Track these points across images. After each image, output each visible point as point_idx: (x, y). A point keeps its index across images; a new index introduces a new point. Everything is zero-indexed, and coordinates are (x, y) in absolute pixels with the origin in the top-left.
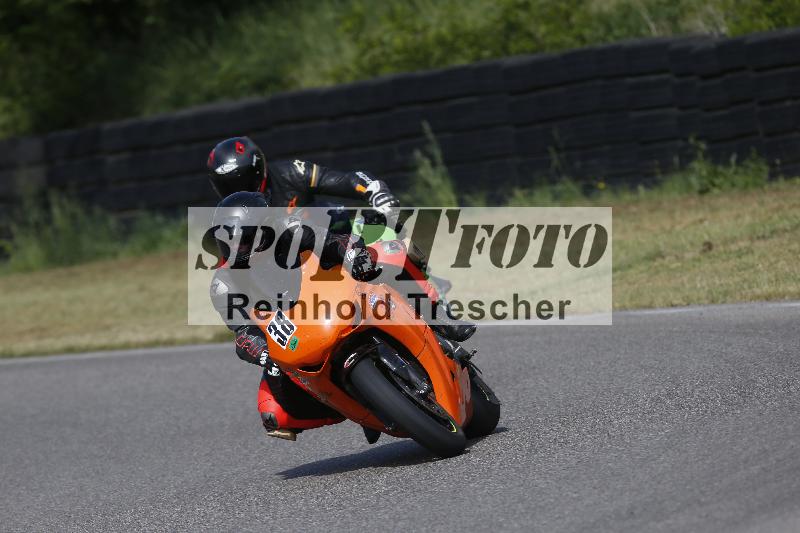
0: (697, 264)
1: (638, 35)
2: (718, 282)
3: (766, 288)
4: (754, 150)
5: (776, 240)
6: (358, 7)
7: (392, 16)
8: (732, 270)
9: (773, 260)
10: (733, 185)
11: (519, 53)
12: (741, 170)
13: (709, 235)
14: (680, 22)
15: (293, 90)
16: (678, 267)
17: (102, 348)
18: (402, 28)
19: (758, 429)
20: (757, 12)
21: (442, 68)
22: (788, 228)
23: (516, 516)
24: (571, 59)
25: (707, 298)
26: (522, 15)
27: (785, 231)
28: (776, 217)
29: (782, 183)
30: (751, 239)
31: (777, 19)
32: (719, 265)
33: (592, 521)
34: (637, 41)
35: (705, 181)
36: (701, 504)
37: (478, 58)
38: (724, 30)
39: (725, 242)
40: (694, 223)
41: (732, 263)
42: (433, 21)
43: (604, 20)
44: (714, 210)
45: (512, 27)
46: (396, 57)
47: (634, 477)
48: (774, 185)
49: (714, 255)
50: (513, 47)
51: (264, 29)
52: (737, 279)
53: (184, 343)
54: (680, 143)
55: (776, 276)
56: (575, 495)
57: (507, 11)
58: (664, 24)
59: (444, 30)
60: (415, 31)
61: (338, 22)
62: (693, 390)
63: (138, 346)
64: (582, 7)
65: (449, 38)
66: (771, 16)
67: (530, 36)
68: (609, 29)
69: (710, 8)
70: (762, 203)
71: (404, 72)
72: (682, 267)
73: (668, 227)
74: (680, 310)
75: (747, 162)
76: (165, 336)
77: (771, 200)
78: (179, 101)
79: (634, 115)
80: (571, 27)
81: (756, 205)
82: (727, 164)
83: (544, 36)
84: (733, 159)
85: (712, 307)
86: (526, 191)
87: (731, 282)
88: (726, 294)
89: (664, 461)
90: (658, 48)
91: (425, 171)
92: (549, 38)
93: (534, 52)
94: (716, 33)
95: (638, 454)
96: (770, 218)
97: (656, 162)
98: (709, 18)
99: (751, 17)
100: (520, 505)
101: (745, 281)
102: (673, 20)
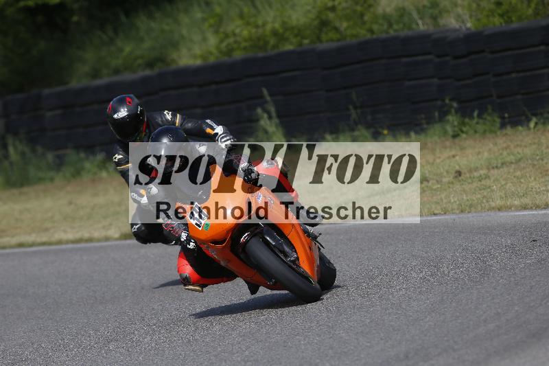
0: (451, 186)
1: (410, 29)
2: (465, 198)
3: (499, 202)
4: (489, 107)
5: (505, 169)
6: (218, 10)
7: (241, 16)
8: (475, 190)
9: (503, 183)
10: (476, 132)
11: (328, 41)
12: (481, 121)
13: (460, 166)
14: (439, 20)
15: (173, 67)
16: (438, 188)
17: (43, 244)
18: (248, 24)
19: (493, 299)
20: (492, 12)
21: (276, 51)
22: (514, 161)
23: (328, 358)
24: (364, 45)
25: (458, 209)
26: (331, 15)
27: (512, 163)
28: (505, 153)
29: (509, 130)
30: (488, 169)
31: (505, 18)
32: (467, 187)
33: (380, 361)
34: (410, 33)
35: (456, 129)
36: (454, 350)
37: (301, 44)
38: (469, 25)
39: (470, 171)
40: (449, 158)
41: (475, 185)
42: (270, 19)
43: (387, 18)
44: (462, 149)
45: (324, 24)
46: (244, 44)
47: (408, 331)
48: (504, 131)
49: (463, 180)
50: (324, 37)
51: (153, 25)
52: (479, 196)
53: (99, 240)
54: (439, 103)
55: (505, 194)
56: (368, 344)
57: (320, 12)
58: (428, 20)
59: (277, 26)
60: (257, 27)
61: (204, 20)
62: (449, 272)
63: (68, 242)
64: (372, 9)
65: (281, 31)
66: (502, 16)
67: (336, 29)
68: (390, 25)
69: (459, 10)
70: (495, 144)
71: (250, 54)
72: (441, 187)
73: (431, 161)
74: (440, 218)
75: (485, 116)
76: (86, 235)
77: (501, 142)
78: (95, 74)
79: (408, 83)
80: (364, 23)
81: (491, 145)
82: (471, 117)
83: (346, 29)
84: (476, 114)
85: (461, 216)
86: (334, 136)
87: (475, 199)
88: (471, 206)
89: (429, 321)
90: (424, 38)
91: (265, 122)
92: (350, 31)
93: (338, 40)
94: (463, 28)
95: (411, 316)
96: (501, 154)
97: (423, 116)
98: (458, 17)
99: (488, 16)
100: (330, 351)
101: (484, 197)
102: (434, 18)
